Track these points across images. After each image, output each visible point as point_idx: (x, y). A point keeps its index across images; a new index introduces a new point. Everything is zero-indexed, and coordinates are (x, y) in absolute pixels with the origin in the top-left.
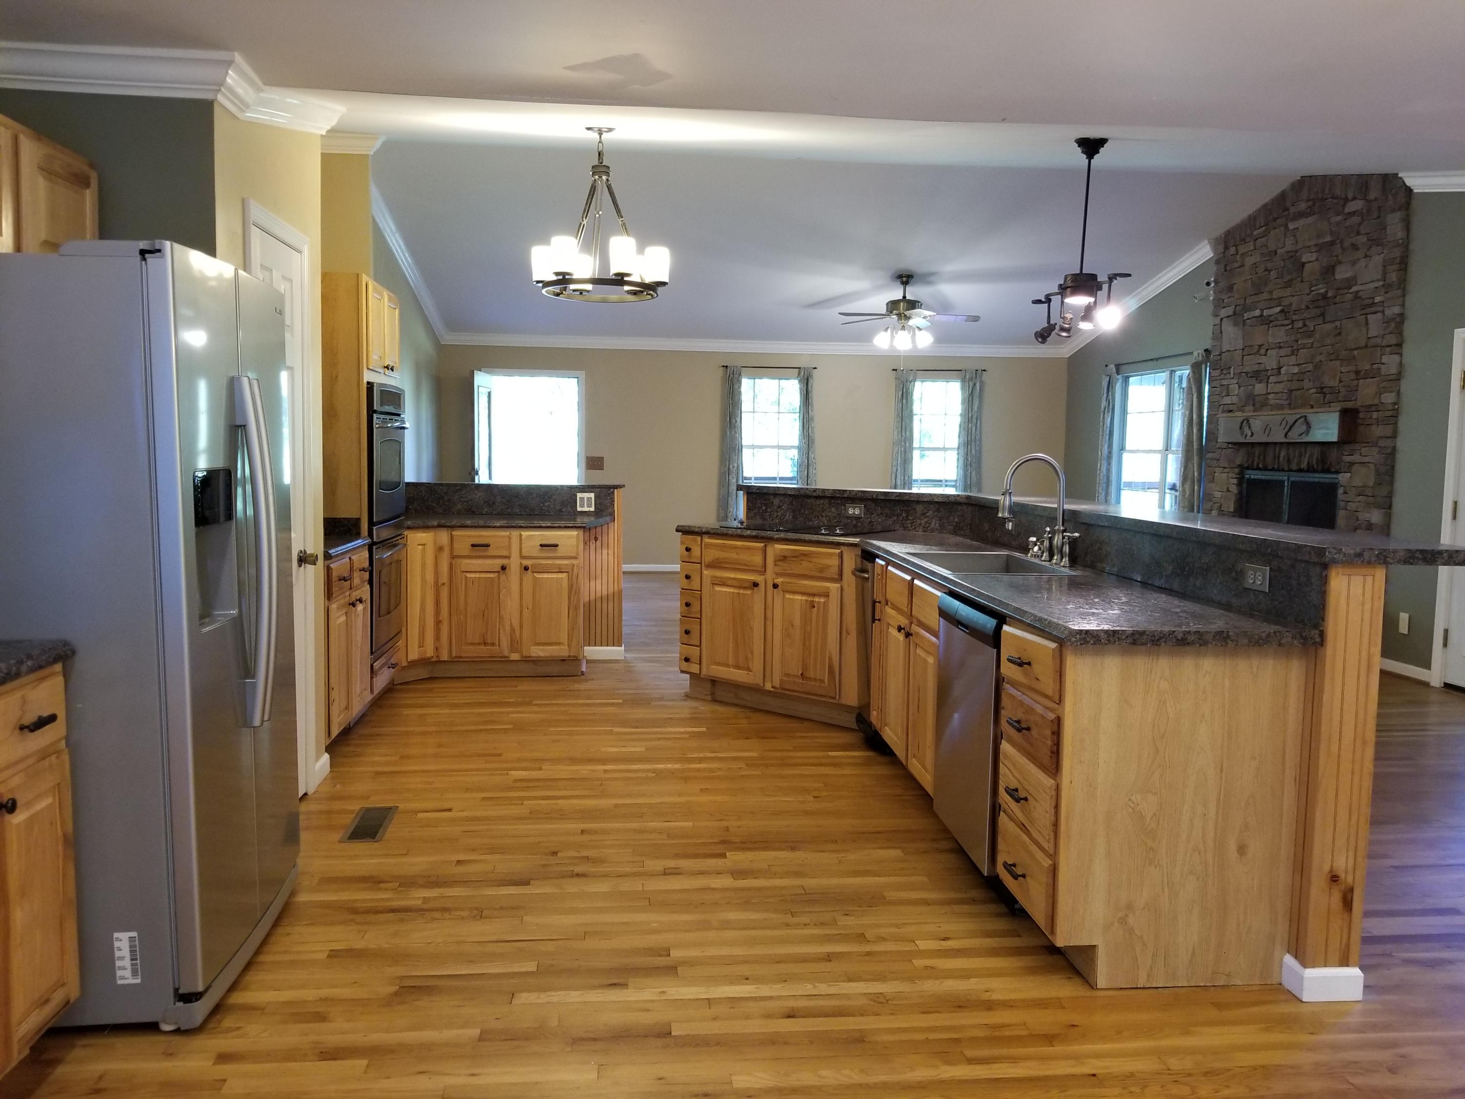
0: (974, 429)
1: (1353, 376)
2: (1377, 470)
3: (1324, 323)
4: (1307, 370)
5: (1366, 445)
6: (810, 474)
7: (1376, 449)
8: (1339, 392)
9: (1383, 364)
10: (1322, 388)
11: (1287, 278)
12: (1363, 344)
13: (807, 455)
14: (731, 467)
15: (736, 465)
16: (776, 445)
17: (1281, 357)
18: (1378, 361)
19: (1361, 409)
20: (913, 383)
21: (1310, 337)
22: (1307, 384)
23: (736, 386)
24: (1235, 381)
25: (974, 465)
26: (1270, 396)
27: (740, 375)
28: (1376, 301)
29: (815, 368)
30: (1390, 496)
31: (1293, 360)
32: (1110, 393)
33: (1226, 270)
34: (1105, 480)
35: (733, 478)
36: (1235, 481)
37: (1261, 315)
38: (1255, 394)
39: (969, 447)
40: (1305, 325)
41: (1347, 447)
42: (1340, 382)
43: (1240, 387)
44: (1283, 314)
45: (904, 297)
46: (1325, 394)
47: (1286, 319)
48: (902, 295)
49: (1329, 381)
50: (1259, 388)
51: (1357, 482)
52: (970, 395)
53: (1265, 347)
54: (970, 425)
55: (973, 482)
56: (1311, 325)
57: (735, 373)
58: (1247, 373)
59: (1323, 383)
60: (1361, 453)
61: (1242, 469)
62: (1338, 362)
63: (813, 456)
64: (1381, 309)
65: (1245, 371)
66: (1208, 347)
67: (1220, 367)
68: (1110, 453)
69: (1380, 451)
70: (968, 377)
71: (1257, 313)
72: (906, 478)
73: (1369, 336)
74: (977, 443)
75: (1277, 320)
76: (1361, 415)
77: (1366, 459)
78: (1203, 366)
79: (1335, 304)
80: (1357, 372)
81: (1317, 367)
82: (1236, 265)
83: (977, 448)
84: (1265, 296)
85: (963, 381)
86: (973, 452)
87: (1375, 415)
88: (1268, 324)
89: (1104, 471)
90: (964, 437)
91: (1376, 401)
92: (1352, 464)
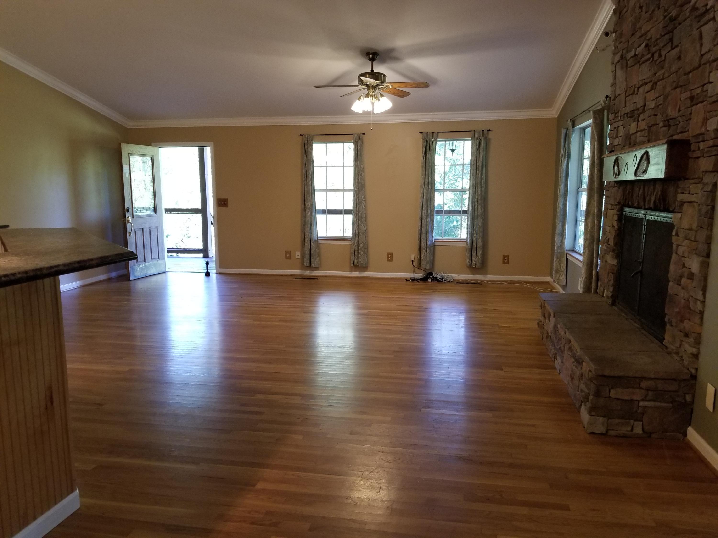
0: (479, 175)
1: (689, 101)
2: (700, 210)
3: (672, 49)
4: (659, 103)
5: (693, 181)
6: (361, 210)
7: (700, 186)
8: (679, 123)
9: (711, 83)
10: (668, 121)
11: (652, 9)
12: (696, 64)
13: (358, 196)
14: (307, 204)
15: (309, 203)
16: (343, 189)
17: (647, 93)
18: (706, 81)
19: (693, 140)
20: (434, 142)
21: (662, 68)
22: (659, 117)
23: (309, 149)
24: (621, 123)
25: (480, 202)
26: (638, 134)
27: (312, 140)
28: (708, 7)
29: (364, 134)
30: (709, 241)
31: (652, 95)
32: (567, 143)
33: (620, 18)
34: (562, 213)
35: (308, 212)
36: (616, 217)
37: (635, 55)
38: (631, 133)
39: (477, 188)
40: (660, 56)
41: (682, 184)
42: (679, 111)
43: (624, 128)
44: (647, 48)
45: (372, 71)
46: (669, 126)
47: (648, 53)
48: (371, 70)
49: (672, 113)
50: (633, 127)
51: (685, 224)
52: (477, 149)
53: (637, 86)
54: (477, 172)
55: (479, 214)
56: (663, 53)
57: (308, 140)
58: (627, 114)
59: (667, 116)
60: (690, 191)
61: (621, 206)
62: (678, 90)
63: (363, 196)
64: (711, 15)
65: (626, 112)
66: (609, 94)
67: (614, 111)
68: (566, 191)
69: (703, 188)
70: (476, 136)
71: (632, 53)
72: (429, 212)
73: (702, 53)
74: (483, 185)
75: (643, 56)
76: (693, 147)
77: (693, 198)
78: (606, 112)
79: (680, 24)
80: (692, 98)
81: (666, 97)
82: (625, 10)
83: (483, 189)
84: (638, 34)
85: (473, 139)
86: (479, 191)
87: (702, 146)
88: (639, 62)
89: (561, 206)
90: (473, 181)
91: (703, 130)
92: (683, 203)
